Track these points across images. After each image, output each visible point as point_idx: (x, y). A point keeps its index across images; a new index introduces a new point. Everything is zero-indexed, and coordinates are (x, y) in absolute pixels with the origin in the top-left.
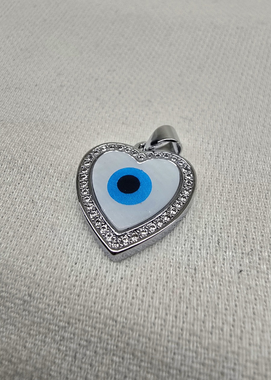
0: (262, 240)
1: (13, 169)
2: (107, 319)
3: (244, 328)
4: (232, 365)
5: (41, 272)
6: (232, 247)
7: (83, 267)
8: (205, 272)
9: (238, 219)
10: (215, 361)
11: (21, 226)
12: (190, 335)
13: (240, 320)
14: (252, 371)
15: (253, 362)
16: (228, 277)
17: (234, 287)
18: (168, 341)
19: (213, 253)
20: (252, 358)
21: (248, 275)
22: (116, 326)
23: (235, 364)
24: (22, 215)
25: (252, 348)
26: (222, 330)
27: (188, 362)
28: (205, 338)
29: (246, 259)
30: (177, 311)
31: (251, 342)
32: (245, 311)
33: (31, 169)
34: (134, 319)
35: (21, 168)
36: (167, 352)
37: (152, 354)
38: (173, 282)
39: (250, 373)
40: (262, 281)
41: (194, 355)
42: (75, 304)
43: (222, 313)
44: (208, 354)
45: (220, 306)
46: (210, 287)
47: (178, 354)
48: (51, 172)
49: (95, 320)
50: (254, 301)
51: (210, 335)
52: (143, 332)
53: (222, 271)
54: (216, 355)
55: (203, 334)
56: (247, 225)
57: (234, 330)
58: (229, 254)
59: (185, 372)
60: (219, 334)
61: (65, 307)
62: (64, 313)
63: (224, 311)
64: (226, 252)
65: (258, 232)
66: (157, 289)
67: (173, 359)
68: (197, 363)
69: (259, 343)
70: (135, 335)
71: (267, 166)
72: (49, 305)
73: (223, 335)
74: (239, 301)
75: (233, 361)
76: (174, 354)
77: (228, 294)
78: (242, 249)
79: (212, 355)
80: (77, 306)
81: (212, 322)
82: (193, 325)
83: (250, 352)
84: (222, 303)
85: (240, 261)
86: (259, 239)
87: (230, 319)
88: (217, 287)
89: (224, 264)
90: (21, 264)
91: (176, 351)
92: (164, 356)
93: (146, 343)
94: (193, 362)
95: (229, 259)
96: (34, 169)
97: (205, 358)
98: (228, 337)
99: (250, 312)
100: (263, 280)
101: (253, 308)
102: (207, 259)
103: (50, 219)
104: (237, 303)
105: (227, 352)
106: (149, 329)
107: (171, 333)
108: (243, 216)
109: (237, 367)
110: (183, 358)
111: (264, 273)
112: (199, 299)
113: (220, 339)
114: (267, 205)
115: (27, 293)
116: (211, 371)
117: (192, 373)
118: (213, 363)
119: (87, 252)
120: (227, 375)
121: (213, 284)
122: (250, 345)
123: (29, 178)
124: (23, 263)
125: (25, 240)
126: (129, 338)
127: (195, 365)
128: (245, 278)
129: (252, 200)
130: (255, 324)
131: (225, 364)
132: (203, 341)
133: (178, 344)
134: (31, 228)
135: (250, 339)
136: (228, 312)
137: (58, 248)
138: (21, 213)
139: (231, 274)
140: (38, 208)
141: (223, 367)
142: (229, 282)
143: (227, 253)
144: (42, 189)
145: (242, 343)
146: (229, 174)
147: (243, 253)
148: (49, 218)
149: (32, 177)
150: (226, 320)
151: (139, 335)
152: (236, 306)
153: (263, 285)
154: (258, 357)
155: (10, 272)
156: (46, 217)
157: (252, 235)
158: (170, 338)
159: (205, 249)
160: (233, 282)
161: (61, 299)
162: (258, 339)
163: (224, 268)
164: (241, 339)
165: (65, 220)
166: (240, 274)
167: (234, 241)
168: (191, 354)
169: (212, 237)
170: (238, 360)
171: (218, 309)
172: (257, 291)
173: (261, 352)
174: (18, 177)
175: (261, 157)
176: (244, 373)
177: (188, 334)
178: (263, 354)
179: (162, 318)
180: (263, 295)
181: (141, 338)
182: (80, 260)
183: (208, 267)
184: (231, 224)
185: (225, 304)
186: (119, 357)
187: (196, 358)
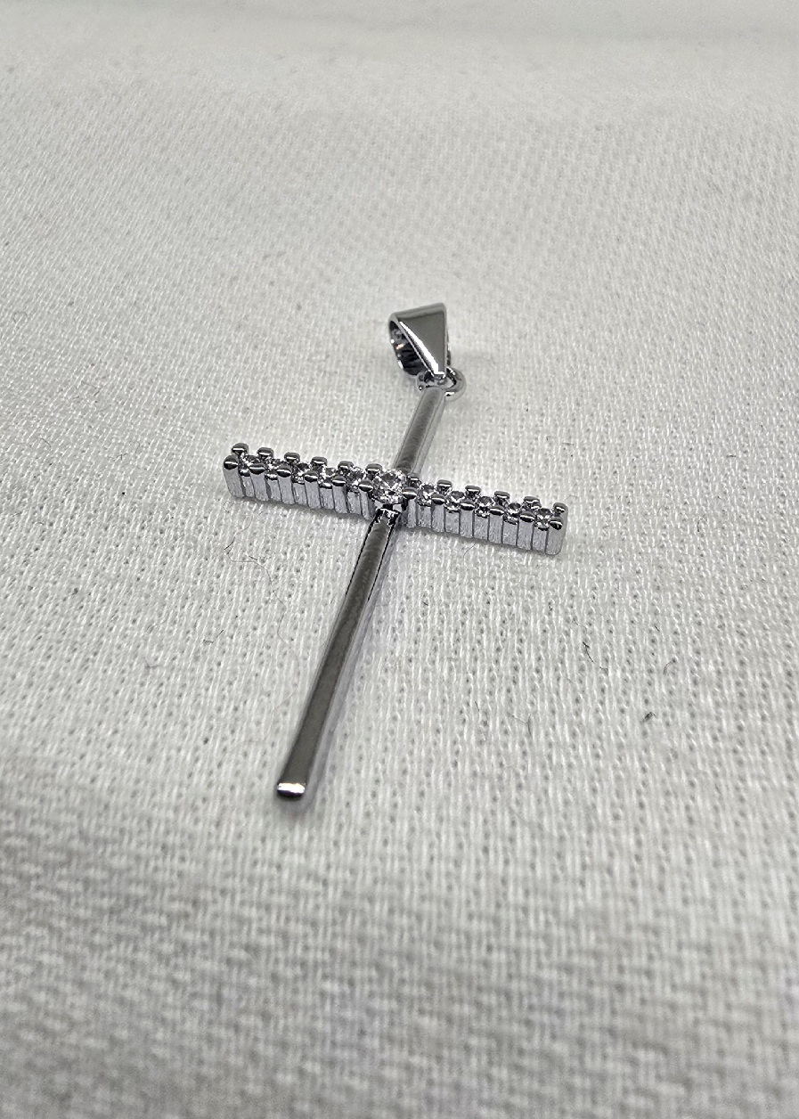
0: (699, 635)
1: (19, 514)
2: (299, 877)
3: (668, 860)
4: (644, 961)
5: (110, 770)
6: (620, 658)
7: (225, 750)
8: (554, 727)
9: (632, 588)
10: (597, 955)
11: (49, 657)
12: (527, 893)
13: (655, 841)
14: (697, 970)
15: (698, 948)
16: (617, 733)
17: (632, 758)
18: (470, 917)
19: (573, 676)
20: (693, 935)
21: (668, 724)
22: (325, 895)
23: (650, 957)
24: (51, 628)
25: (691, 910)
26: (610, 871)
27: (528, 967)
28: (567, 896)
29: (660, 685)
30: (487, 836)
31: (689, 894)
32: (666, 815)
33: (68, 508)
34: (374, 869)
35: (41, 508)
36: (469, 947)
37: (429, 956)
38: (472, 763)
39: (693, 976)
40: (705, 737)
41: (542, 946)
42: (209, 849)
43: (606, 828)
44: (578, 941)
45: (600, 811)
46: (570, 766)
47: (499, 949)
48: (124, 511)
49: (266, 885)
50: (688, 790)
51: (579, 889)
52: (400, 899)
53: (600, 722)
54: (598, 940)
55: (561, 887)
56: (657, 599)
57: (642, 868)
58: (615, 676)
59: (521, 996)
60: (603, 882)
61: (183, 859)
62: (180, 875)
63: (611, 822)
64: (606, 672)
65: (687, 615)
66: (429, 784)
67: (486, 964)
68: (550, 966)
69: (708, 894)
70: (380, 909)
71: (698, 458)
72: (138, 858)
73: (613, 883)
74: (648, 794)
75: (644, 950)
76: (489, 949)
77: (618, 778)
78: (647, 662)
79: (589, 939)
80: (214, 851)
81: (582, 853)
82: (533, 867)
83: (686, 921)
84: (604, 802)
85: (645, 692)
86: (690, 632)
87: (629, 840)
88: (588, 764)
89: (602, 703)
90: (54, 751)
91: (493, 940)
92: (460, 960)
93: (411, 929)
94: (539, 965)
95: (616, 689)
96: (76, 508)
97: (570, 953)
98: (628, 889)
99: (679, 816)
100: (708, 735)
101: (687, 808)
102: (558, 694)
103: (128, 632)
104: (644, 799)
105: (628, 928)
106: (416, 890)
107: (477, 893)
108: (646, 580)
109: (657, 966)
110: (513, 957)
111: (709, 716)
112: (543, 797)
113: (605, 895)
114: (705, 550)
115: (75, 831)
116: (591, 983)
117: (540, 995)
118: (593, 963)
119: (236, 709)
120: (632, 989)
121: (577, 757)
122: (685, 901)
123: (65, 532)
124: (60, 751)
125: (63, 691)
126: (364, 923)
127: (546, 974)
128: (661, 733)
129: (667, 542)
130: (696, 849)
131: (625, 962)
132: (562, 907)
133: (496, 921)
134: (77, 658)
135: (683, 887)
136: (622, 824)
137: (155, 706)
138: (48, 625)
139: (622, 725)
140: (93, 607)
141: (621, 969)
142: (620, 746)
143: (610, 674)
144: (101, 555)
145: (664, 901)
146: (601, 485)
147: (650, 671)
148: (126, 629)
149: (71, 530)
150: (619, 846)
151: (391, 911)
152: (641, 805)
153: (707, 747)
154: (709, 931)
155: (26, 777)
156: (119, 627)
157: (672, 623)
158: (473, 907)
159: (551, 669)
160: (630, 746)
161: (170, 839)
162: (706, 884)
163: (604, 713)
164: (661, 889)
165: (171, 632)
166: (646, 725)
167: (626, 642)
168: (532, 945)
169: (567, 634)
170: (658, 947)
171: (596, 818)
172: (694, 764)
173: (716, 919)
174: (35, 532)
175: (681, 437)
176: (677, 980)
177: (520, 891)
178: (722, 921)
179: (447, 859)
180: (709, 772)
181: (396, 919)
182: (217, 730)
183: (561, 715)
184: (616, 599)
185: (613, 805)
186: (341, 980)
187: (548, 953)
